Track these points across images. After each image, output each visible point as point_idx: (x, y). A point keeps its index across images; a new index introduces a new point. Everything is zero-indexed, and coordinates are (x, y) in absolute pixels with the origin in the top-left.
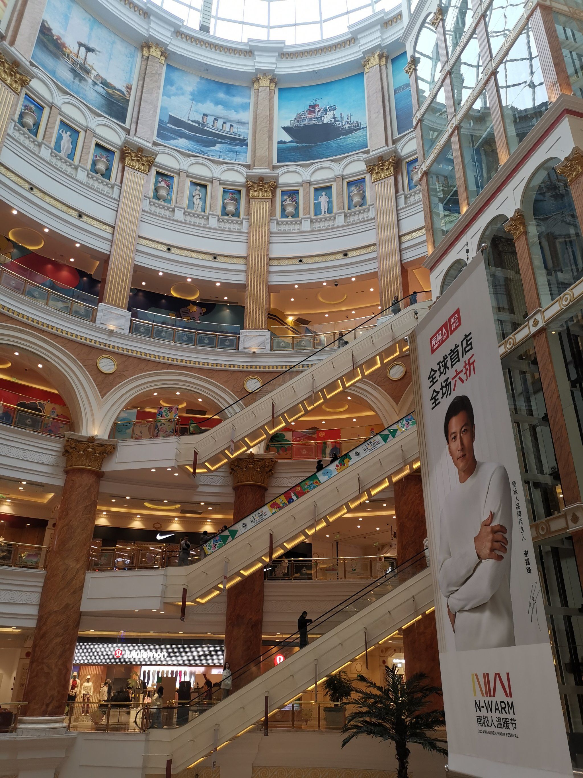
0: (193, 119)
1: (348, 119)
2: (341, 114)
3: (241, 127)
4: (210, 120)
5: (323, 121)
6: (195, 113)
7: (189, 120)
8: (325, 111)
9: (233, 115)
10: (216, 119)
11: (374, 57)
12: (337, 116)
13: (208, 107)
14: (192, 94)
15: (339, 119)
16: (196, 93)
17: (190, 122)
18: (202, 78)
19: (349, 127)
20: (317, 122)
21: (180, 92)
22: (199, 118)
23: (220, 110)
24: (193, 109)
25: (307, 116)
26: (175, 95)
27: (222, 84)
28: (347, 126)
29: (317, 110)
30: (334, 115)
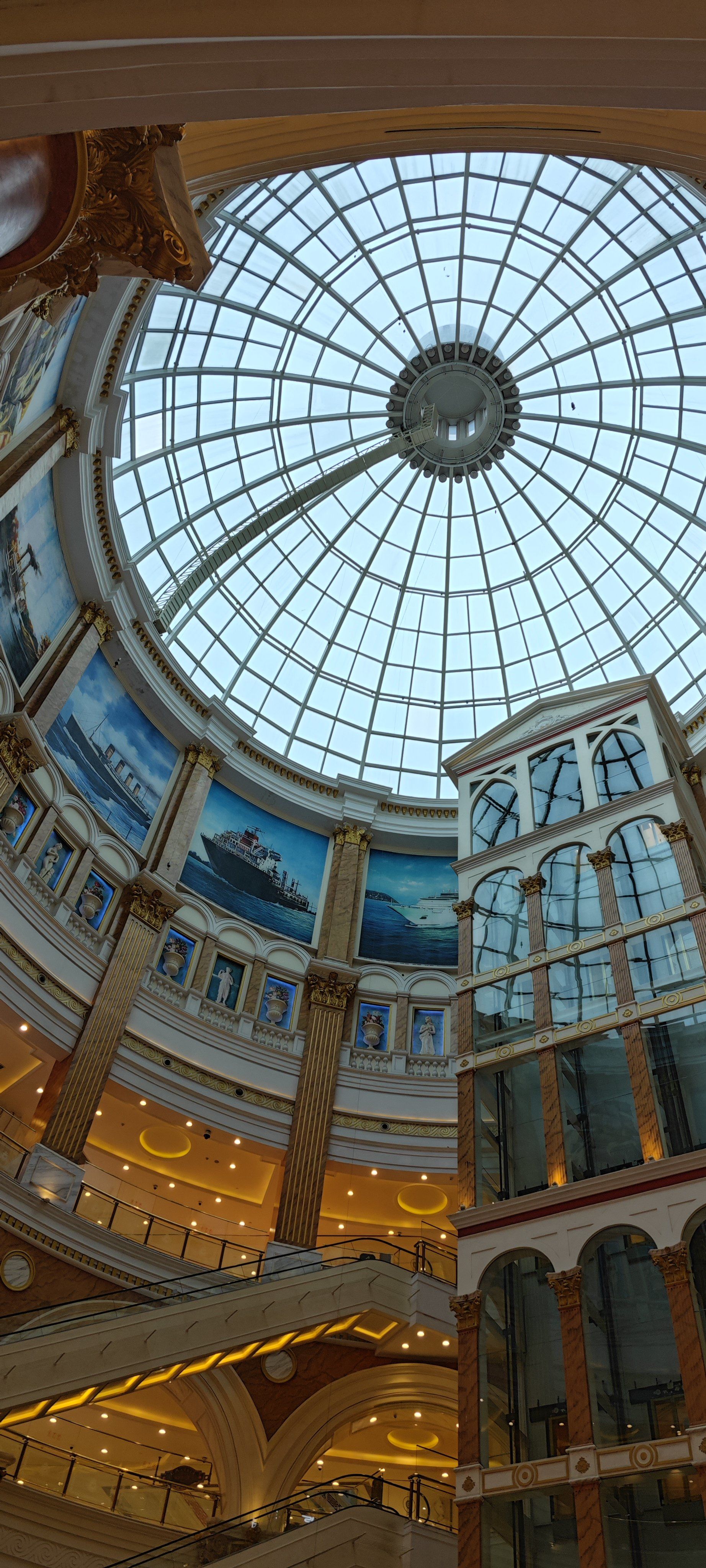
0: (97, 743)
1: (293, 885)
2: (285, 873)
3: (150, 797)
4: (115, 759)
5: (258, 865)
6: (102, 736)
7: (90, 739)
8: (264, 854)
9: (145, 773)
10: (122, 763)
11: (355, 832)
12: (280, 870)
13: (119, 739)
14: (109, 707)
15: (281, 877)
16: (113, 709)
17: (90, 743)
18: (128, 695)
19: (291, 897)
20: (249, 860)
21: (96, 695)
22: (104, 747)
23: (131, 753)
24: (102, 728)
25: (239, 842)
26: (91, 694)
27: (147, 721)
28: (289, 895)
29: (254, 844)
30: (275, 867)
